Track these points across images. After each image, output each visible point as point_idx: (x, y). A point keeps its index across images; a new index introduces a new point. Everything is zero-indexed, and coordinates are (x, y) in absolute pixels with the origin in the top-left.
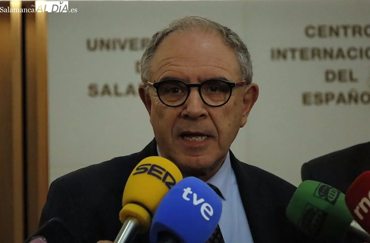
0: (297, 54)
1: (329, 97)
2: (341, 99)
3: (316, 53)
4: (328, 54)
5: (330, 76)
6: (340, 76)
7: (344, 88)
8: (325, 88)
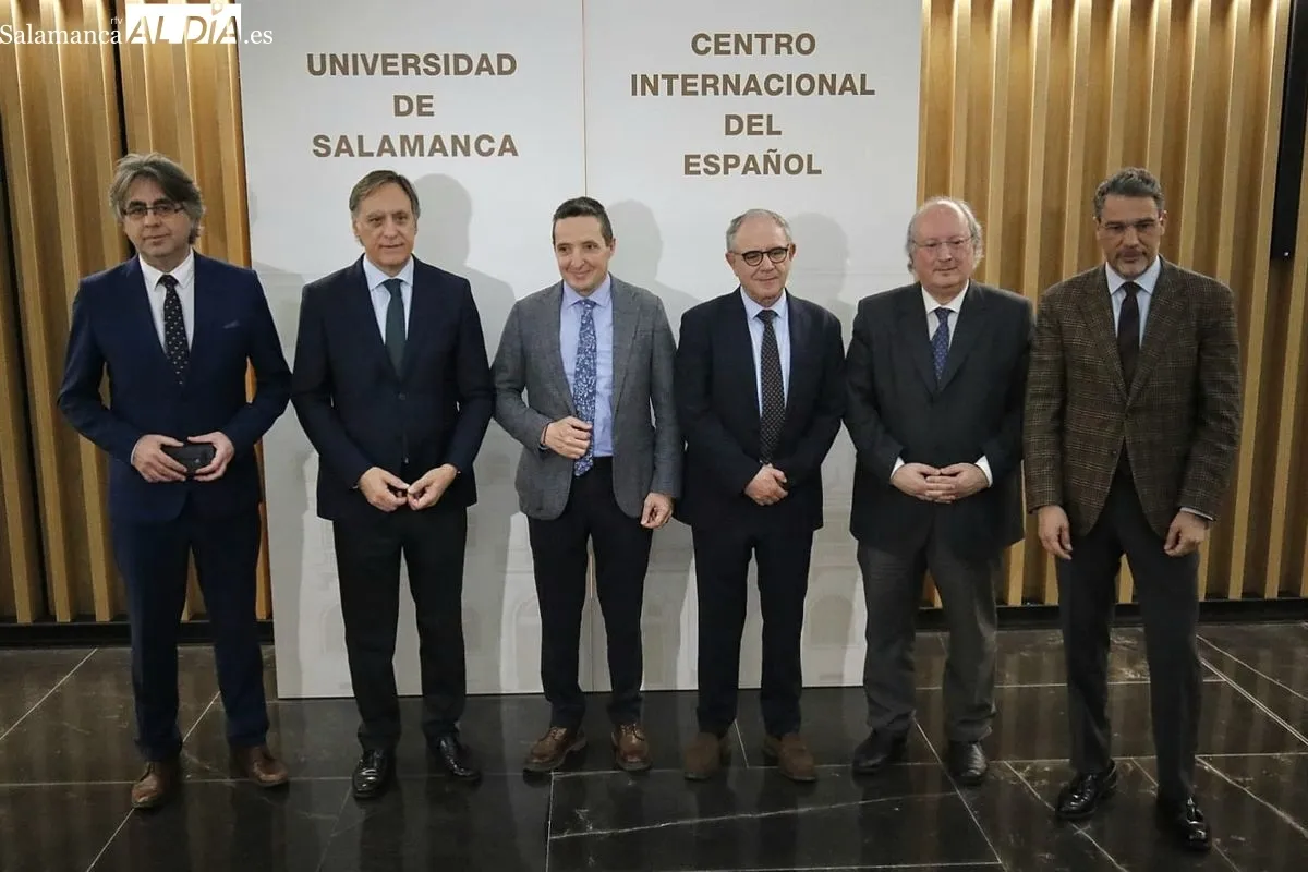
0: (677, 84)
1: (731, 161)
2: (751, 165)
3: (710, 83)
4: (731, 85)
5: (734, 125)
6: (751, 125)
7: (757, 146)
8: (723, 146)
